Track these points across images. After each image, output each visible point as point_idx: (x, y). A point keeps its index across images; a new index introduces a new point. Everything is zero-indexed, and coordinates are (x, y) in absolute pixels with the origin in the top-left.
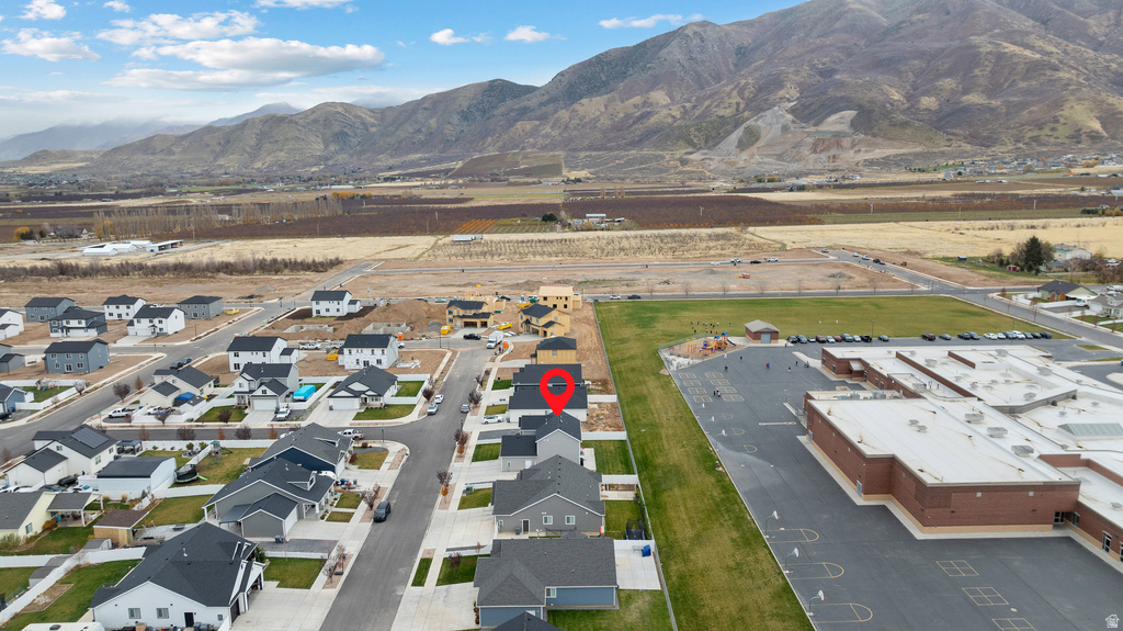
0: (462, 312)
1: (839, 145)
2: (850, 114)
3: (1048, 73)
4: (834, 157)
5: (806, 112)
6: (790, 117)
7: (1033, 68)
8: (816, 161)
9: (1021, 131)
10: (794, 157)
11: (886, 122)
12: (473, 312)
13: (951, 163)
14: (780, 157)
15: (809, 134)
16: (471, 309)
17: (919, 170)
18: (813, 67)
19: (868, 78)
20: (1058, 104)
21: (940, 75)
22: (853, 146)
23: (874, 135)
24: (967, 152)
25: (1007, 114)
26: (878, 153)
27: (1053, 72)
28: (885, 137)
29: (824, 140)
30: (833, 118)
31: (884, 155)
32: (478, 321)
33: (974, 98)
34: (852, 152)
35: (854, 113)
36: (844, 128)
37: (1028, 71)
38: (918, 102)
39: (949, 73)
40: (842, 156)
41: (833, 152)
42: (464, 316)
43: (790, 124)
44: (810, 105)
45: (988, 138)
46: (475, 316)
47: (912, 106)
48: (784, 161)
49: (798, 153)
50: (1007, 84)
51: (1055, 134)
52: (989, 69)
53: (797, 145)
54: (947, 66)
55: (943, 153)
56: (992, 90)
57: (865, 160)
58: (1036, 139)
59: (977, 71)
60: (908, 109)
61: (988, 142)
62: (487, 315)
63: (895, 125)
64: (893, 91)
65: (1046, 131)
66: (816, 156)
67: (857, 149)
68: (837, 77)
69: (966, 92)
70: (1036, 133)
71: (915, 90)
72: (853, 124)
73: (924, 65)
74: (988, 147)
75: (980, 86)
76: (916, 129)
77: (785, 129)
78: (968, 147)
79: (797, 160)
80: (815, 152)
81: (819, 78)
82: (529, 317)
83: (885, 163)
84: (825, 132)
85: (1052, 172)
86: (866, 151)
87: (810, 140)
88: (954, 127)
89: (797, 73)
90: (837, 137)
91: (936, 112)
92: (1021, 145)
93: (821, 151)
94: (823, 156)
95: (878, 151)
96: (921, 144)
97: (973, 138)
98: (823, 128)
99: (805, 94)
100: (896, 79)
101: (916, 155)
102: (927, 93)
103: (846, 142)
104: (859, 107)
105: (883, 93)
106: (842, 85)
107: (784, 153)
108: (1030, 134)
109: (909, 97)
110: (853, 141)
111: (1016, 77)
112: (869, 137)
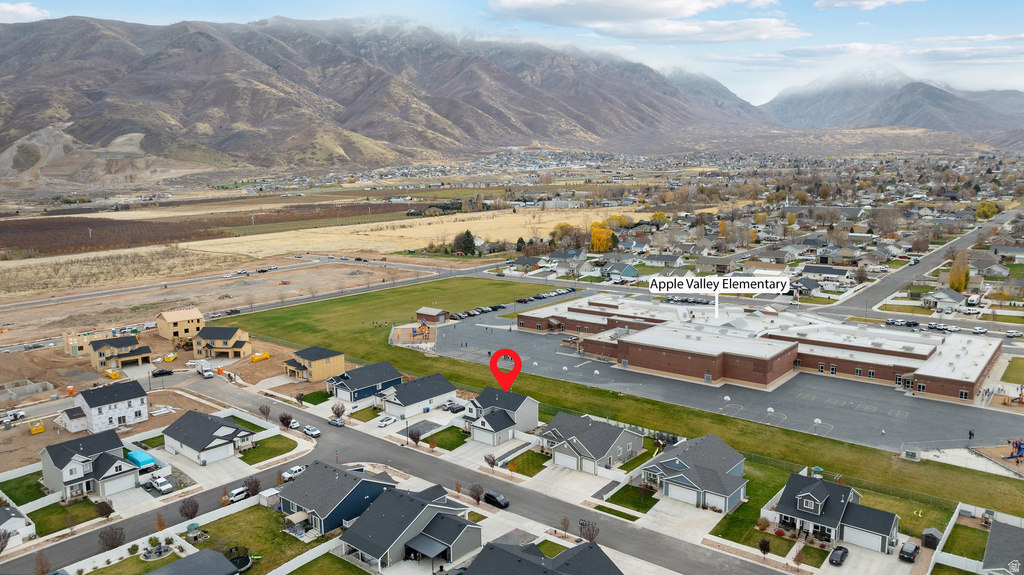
0: (116, 351)
1: (133, 165)
2: (138, 136)
3: (294, 108)
4: (131, 177)
5: (87, 133)
6: (69, 137)
7: (283, 104)
8: (113, 181)
9: (290, 154)
10: (87, 178)
11: (175, 145)
12: (129, 349)
13: (245, 180)
14: (71, 178)
15: (98, 155)
16: (126, 345)
17: (223, 187)
18: (77, 88)
19: (141, 104)
20: (312, 134)
21: (207, 105)
22: (148, 167)
23: (166, 157)
24: (252, 171)
25: (275, 140)
26: (175, 173)
27: (297, 109)
28: (177, 158)
29: (117, 161)
30: (120, 140)
31: (181, 175)
32: (139, 357)
33: (241, 126)
34: (148, 172)
35: (142, 136)
36: (135, 149)
37: (279, 106)
38: (195, 127)
39: (215, 103)
40: (139, 176)
41: (129, 172)
42: (120, 356)
43: (71, 144)
44: (89, 126)
45: (264, 160)
46: (133, 353)
47: (190, 131)
48: (76, 181)
49: (91, 173)
50: (265, 116)
51: (316, 157)
52: (248, 102)
53: (88, 166)
54: (211, 96)
55: (232, 172)
56: (255, 120)
57: (164, 180)
58: (302, 161)
59: (238, 103)
60: (187, 133)
61: (267, 163)
62: (146, 349)
63: (184, 148)
64: (168, 116)
65: (309, 155)
66: (112, 176)
67: (152, 169)
68: (108, 100)
69: (234, 120)
70: (301, 156)
71: (188, 116)
72: (142, 146)
73: (190, 95)
74: (268, 167)
75: (244, 115)
76: (204, 151)
77: (67, 149)
78: (253, 168)
79: (91, 181)
80: (109, 172)
81: (87, 100)
82: (209, 342)
83: (185, 181)
84: (115, 153)
85: (328, 187)
86: (162, 172)
87: (102, 161)
88: (235, 150)
89: (62, 92)
90: (130, 159)
91: (212, 136)
92: (292, 166)
93: (116, 172)
94: (120, 176)
95: (173, 171)
96: (211, 165)
97: (253, 159)
98: (112, 148)
99: (78, 115)
100: (168, 106)
101: (211, 174)
102: (200, 119)
103: (140, 163)
104: (146, 130)
105: (160, 118)
106: (115, 108)
107: (75, 173)
108: (297, 157)
109: (185, 123)
110: (147, 162)
111: (271, 110)
112: (161, 158)
